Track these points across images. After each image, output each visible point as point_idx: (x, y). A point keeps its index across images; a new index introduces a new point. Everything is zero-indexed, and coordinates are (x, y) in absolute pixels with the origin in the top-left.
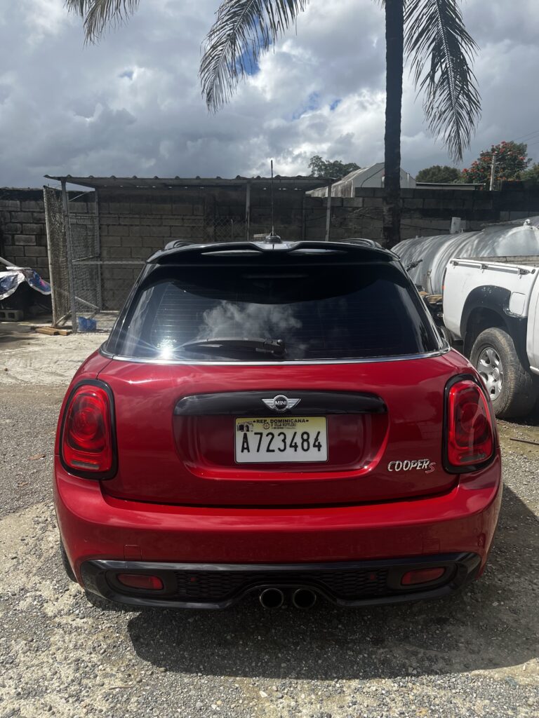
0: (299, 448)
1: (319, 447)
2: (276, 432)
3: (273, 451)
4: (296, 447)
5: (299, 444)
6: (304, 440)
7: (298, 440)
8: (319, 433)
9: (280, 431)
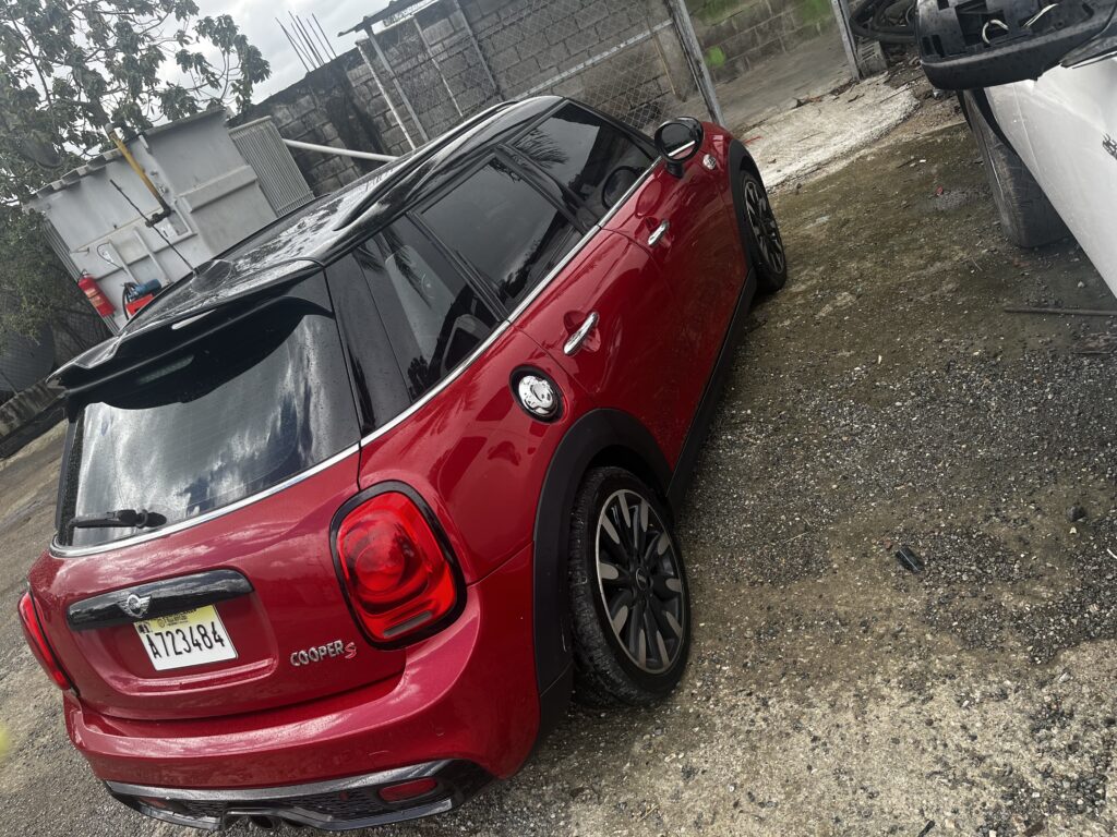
0: (203, 646)
1: (220, 640)
2: (173, 629)
3: (180, 653)
4: (198, 645)
5: (201, 641)
6: (203, 636)
7: (198, 636)
8: (213, 624)
9: (176, 627)
